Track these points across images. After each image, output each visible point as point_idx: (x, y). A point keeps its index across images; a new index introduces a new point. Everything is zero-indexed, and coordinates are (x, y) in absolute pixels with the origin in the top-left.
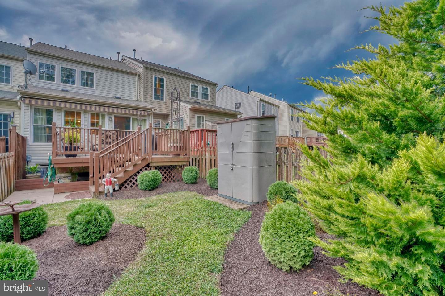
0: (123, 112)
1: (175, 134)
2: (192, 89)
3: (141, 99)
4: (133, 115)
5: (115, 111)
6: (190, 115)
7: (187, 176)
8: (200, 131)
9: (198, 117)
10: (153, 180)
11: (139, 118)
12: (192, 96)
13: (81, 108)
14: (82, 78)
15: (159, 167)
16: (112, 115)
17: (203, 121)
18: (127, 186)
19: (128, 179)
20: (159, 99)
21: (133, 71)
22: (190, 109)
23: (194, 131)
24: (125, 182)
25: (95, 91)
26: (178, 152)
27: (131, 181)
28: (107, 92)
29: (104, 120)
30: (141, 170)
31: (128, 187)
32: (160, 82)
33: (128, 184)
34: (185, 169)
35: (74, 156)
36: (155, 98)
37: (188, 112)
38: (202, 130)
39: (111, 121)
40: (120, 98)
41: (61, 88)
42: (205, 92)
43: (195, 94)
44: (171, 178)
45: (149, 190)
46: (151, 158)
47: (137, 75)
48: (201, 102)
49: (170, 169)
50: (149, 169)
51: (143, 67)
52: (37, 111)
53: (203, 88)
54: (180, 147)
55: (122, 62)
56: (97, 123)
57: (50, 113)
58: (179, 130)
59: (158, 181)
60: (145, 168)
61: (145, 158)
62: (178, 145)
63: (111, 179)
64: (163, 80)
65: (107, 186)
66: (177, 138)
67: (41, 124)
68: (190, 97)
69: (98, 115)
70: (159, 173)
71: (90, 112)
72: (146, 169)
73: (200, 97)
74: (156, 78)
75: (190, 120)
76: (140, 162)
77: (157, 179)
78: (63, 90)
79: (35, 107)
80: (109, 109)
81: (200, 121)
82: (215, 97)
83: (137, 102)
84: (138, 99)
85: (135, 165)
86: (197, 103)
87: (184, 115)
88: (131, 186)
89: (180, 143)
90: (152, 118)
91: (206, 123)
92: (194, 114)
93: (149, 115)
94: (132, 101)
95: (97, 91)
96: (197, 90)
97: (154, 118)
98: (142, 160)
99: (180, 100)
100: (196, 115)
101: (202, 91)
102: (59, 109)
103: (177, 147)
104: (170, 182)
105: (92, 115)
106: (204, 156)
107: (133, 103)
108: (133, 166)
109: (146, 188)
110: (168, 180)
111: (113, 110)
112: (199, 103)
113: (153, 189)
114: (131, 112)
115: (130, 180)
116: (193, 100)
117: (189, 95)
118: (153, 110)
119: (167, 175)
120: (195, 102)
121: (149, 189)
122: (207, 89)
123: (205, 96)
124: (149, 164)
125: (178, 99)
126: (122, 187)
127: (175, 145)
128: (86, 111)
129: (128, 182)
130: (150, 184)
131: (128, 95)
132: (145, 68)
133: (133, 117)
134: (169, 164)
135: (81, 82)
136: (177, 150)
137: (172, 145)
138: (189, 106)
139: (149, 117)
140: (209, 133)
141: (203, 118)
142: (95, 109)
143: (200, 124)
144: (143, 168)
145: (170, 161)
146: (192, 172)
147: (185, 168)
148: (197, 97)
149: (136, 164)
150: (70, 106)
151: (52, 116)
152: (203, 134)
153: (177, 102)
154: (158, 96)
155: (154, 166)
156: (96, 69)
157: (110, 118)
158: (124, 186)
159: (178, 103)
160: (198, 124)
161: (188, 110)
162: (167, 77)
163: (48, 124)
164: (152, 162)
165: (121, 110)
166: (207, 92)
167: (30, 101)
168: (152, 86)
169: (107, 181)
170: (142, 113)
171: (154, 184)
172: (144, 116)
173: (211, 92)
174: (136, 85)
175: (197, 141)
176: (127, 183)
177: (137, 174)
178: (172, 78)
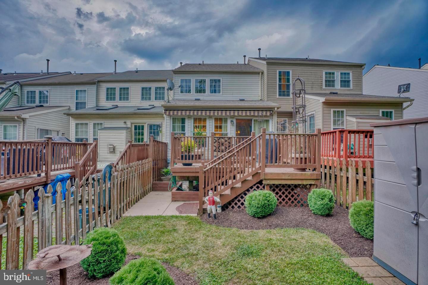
0: (244, 114)
1: (298, 140)
2: (326, 77)
3: (265, 98)
4: (254, 116)
5: (236, 114)
6: (323, 110)
7: (315, 204)
8: (337, 133)
9: (334, 112)
10: (264, 206)
11: (260, 119)
12: (326, 86)
13: (206, 114)
14: (211, 86)
15: (275, 185)
16: (233, 118)
17: (343, 117)
18: (234, 206)
19: (236, 198)
20: (284, 95)
21: (256, 70)
22: (324, 103)
23: (328, 133)
24: (233, 201)
25: (222, 96)
26: (303, 166)
27: (239, 201)
28: (232, 96)
29: (227, 124)
30: (251, 188)
31: (236, 207)
32: (284, 76)
33: (236, 204)
34: (312, 192)
35: (190, 165)
36: (280, 95)
37: (320, 106)
38: (342, 132)
39: (233, 124)
40: (243, 100)
41: (194, 98)
42: (345, 78)
43: (330, 83)
44: (291, 201)
45: (259, 218)
46: (264, 174)
47: (260, 73)
48: (339, 92)
49: (291, 188)
50: (261, 187)
51: (266, 63)
52: (174, 120)
53: (341, 74)
54: (306, 159)
55: (248, 64)
56: (221, 127)
57: (183, 121)
58: (304, 135)
59: (270, 207)
60: (256, 186)
61: (257, 173)
62: (302, 155)
63: (213, 198)
64: (288, 73)
65: (210, 206)
66: (302, 146)
67: (178, 131)
68: (324, 87)
69: (221, 120)
70: (273, 195)
71: (214, 118)
72: (258, 187)
73: (338, 85)
74: (280, 72)
75: (323, 116)
76: (250, 178)
77: (269, 205)
78: (196, 100)
79: (174, 117)
80: (230, 113)
81: (338, 116)
82: (362, 83)
83: (260, 102)
84: (262, 98)
85: (244, 182)
86: (334, 93)
87: (315, 111)
88: (239, 207)
89: (305, 153)
90: (275, 118)
91: (346, 119)
92: (329, 109)
93: (271, 115)
94: (255, 101)
95: (223, 96)
96: (334, 77)
97: (277, 118)
98: (253, 176)
99: (305, 93)
100: (332, 110)
101: (341, 78)
102: (189, 117)
103: (301, 158)
104: (290, 206)
105: (216, 120)
106: (344, 171)
107: (255, 104)
108: (242, 182)
109: (254, 215)
110: (287, 203)
111: (234, 113)
112: (337, 93)
113: (264, 217)
114: (252, 114)
115: (237, 199)
116: (329, 90)
117: (322, 86)
118: (276, 109)
119: (286, 196)
120: (331, 93)
121: (259, 216)
122: (349, 74)
123: (345, 83)
124: (261, 181)
125: (302, 92)
126: (229, 206)
127: (297, 156)
128: (210, 117)
129: (236, 201)
130: (259, 210)
131: (252, 96)
132: (268, 64)
133: (255, 118)
134: (289, 182)
135: (210, 90)
136: (301, 163)
137: (293, 155)
138: (323, 99)
139: (272, 117)
140: (353, 135)
141: (342, 112)
142: (218, 114)
143: (339, 120)
144: (255, 185)
145: (290, 178)
146: (322, 199)
147: (313, 190)
148: (333, 86)
149: (245, 180)
150: (198, 113)
151: (185, 124)
152: (342, 137)
153: (301, 95)
154: (284, 92)
155: (268, 185)
156: (222, 75)
157: (232, 121)
158: (231, 206)
159: (303, 96)
160: (334, 121)
161: (321, 104)
162: (292, 69)
163: (182, 131)
164: (265, 179)
165: (242, 113)
166: (349, 78)
167: (169, 113)
168: (276, 83)
169: (210, 200)
170: (264, 113)
171: (265, 211)
172: (266, 116)
173: (354, 77)
174: (260, 84)
175: (333, 143)
176: (234, 203)
177: (247, 192)
178: (299, 69)
